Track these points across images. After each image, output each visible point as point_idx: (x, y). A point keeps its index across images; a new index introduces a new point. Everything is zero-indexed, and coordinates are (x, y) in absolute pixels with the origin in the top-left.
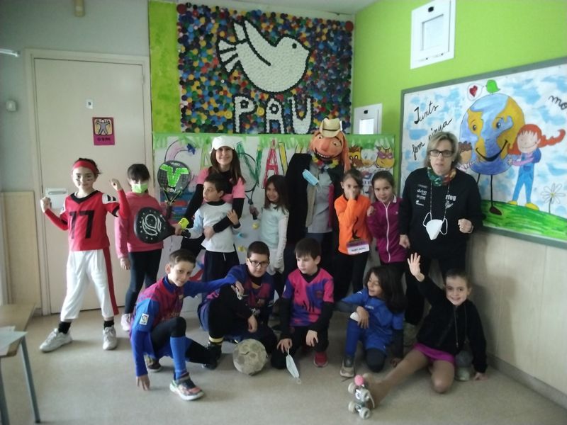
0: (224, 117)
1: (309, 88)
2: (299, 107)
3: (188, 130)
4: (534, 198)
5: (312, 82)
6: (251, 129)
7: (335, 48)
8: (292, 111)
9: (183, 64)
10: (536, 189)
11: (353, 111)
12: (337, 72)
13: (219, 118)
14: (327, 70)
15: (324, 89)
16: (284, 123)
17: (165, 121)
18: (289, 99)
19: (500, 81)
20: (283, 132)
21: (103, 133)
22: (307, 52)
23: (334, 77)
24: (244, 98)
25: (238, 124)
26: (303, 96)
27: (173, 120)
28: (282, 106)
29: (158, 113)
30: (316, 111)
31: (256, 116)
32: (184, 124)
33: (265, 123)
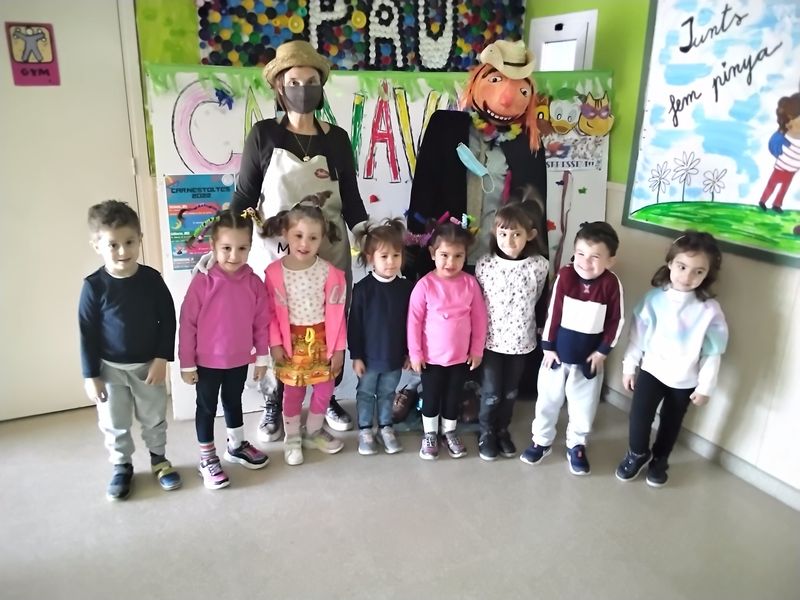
0: (287, 29)
2: (432, 13)
3: (215, 56)
6: (341, 55)
8: (417, 21)
11: (528, 23)
13: (277, 30)
16: (403, 46)
17: (166, 35)
20: (400, 65)
21: (32, 59)
27: (182, 33)
29: (151, 16)
30: (462, 23)
31: (349, 28)
32: (206, 42)
33: (368, 44)
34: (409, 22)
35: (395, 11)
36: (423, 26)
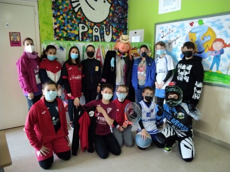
0: (74, 33)
1: (111, 21)
2: (107, 30)
3: (57, 39)
4: (220, 68)
5: (112, 19)
6: (86, 39)
7: (121, 4)
8: (104, 32)
9: (54, 7)
10: (221, 65)
11: (128, 32)
12: (122, 15)
13: (72, 34)
14: (118, 13)
15: (117, 22)
16: (101, 37)
17: (46, 35)
18: (102, 26)
19: (205, 20)
20: (100, 41)
21: (15, 40)
22: (110, 5)
23: (121, 17)
24: (83, 25)
25: (80, 37)
26: (108, 25)
27: (50, 34)
28: (100, 29)
29: (43, 31)
30: (114, 32)
31: (88, 33)
32: (56, 37)
33: (93, 37)
34: (102, 32)
35: (99, 29)
36: (105, 33)
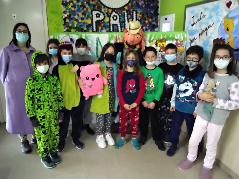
1: (135, 6)
2: (129, 16)
3: (67, 31)
5: (136, 2)
6: (102, 29)
11: (160, 18)
13: (84, 23)
15: (144, 6)
18: (123, 12)
20: (120, 31)
24: (98, 12)
25: (94, 27)
26: (131, 10)
29: (51, 21)
32: (65, 27)
33: (110, 26)
34: (122, 19)
35: (118, 16)
